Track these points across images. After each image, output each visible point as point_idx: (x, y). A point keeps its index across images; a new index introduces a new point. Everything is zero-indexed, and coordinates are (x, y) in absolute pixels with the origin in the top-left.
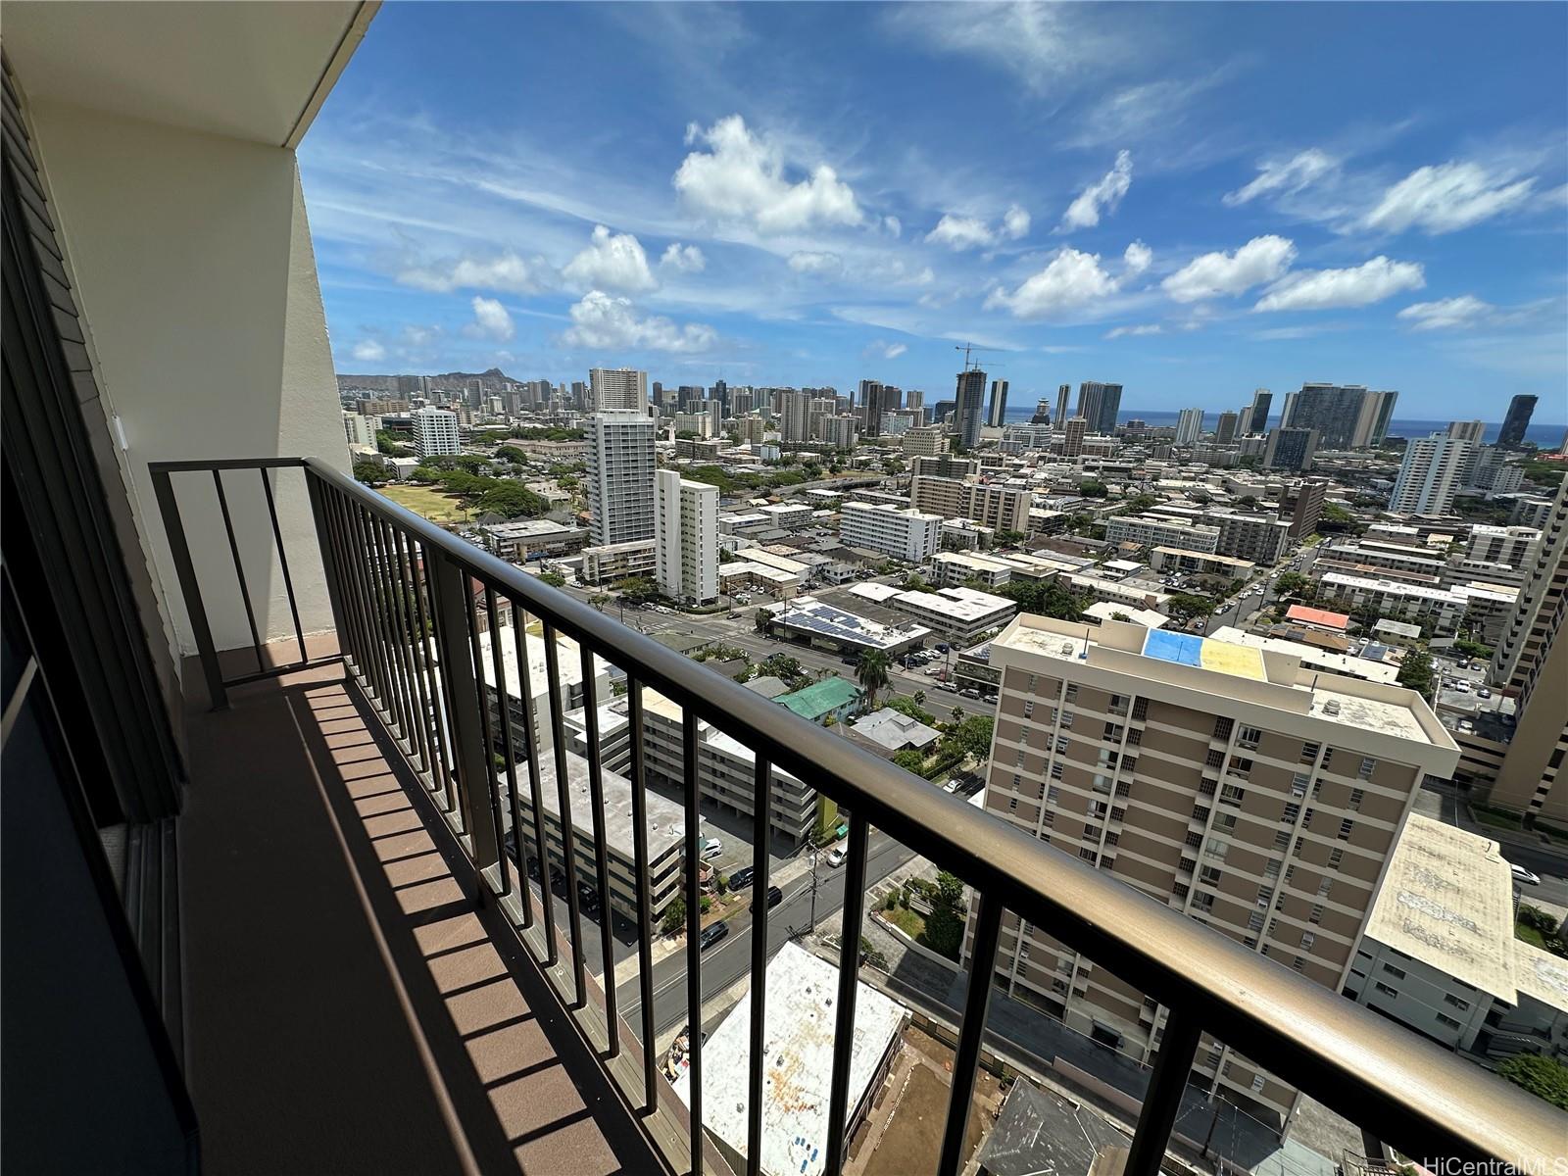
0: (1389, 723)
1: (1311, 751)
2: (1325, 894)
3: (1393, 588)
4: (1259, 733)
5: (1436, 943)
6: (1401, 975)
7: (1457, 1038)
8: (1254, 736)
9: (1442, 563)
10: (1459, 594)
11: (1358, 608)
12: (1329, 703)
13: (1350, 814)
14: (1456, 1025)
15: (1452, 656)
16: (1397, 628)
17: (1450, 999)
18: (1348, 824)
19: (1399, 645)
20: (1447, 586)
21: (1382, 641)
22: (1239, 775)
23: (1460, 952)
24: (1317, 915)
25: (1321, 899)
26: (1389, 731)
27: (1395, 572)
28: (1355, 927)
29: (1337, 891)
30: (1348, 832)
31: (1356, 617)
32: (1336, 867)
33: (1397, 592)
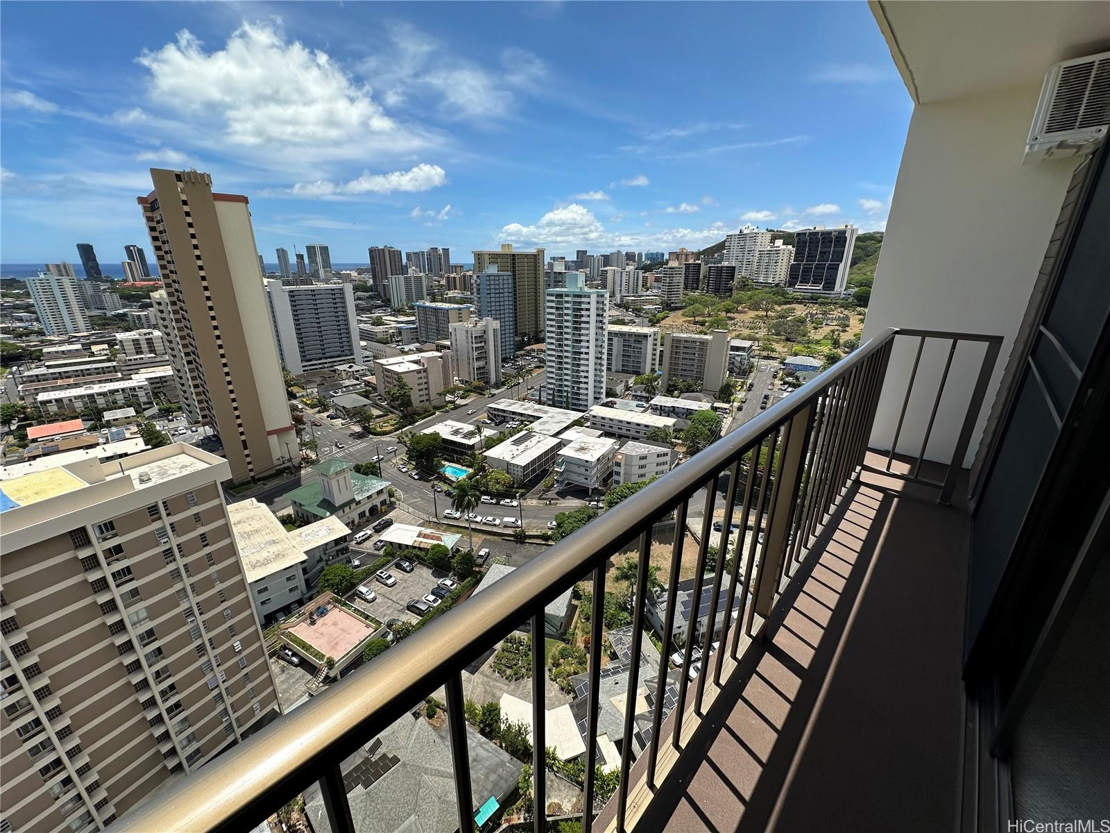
0: (182, 467)
1: (152, 511)
2: (218, 582)
3: (96, 389)
4: (111, 523)
5: (267, 562)
6: (266, 589)
7: (300, 593)
8: (108, 528)
9: (115, 364)
10: (140, 379)
11: (82, 411)
12: (140, 476)
13: (201, 530)
14: (297, 587)
15: (161, 417)
16: (119, 414)
17: (289, 579)
18: (203, 536)
19: (128, 424)
20: (129, 377)
21: (116, 426)
22: (117, 560)
23: (278, 556)
24: (222, 597)
25: (219, 587)
26: (185, 472)
27: (88, 378)
28: (242, 585)
29: (223, 575)
30: (206, 540)
31: (86, 418)
32: (213, 564)
33: (101, 390)
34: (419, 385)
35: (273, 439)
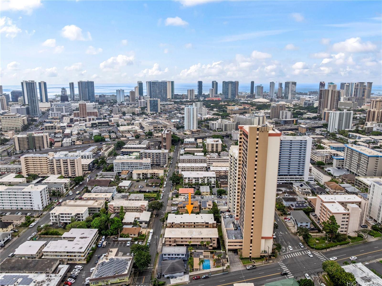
11: (194, 183)
16: (205, 189)
34: (342, 221)
35: (263, 241)
